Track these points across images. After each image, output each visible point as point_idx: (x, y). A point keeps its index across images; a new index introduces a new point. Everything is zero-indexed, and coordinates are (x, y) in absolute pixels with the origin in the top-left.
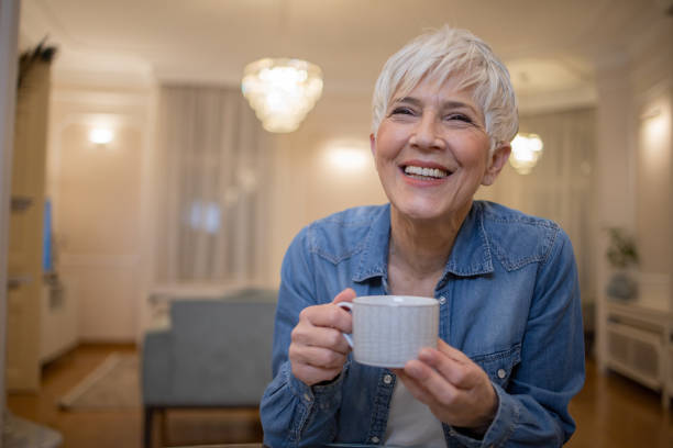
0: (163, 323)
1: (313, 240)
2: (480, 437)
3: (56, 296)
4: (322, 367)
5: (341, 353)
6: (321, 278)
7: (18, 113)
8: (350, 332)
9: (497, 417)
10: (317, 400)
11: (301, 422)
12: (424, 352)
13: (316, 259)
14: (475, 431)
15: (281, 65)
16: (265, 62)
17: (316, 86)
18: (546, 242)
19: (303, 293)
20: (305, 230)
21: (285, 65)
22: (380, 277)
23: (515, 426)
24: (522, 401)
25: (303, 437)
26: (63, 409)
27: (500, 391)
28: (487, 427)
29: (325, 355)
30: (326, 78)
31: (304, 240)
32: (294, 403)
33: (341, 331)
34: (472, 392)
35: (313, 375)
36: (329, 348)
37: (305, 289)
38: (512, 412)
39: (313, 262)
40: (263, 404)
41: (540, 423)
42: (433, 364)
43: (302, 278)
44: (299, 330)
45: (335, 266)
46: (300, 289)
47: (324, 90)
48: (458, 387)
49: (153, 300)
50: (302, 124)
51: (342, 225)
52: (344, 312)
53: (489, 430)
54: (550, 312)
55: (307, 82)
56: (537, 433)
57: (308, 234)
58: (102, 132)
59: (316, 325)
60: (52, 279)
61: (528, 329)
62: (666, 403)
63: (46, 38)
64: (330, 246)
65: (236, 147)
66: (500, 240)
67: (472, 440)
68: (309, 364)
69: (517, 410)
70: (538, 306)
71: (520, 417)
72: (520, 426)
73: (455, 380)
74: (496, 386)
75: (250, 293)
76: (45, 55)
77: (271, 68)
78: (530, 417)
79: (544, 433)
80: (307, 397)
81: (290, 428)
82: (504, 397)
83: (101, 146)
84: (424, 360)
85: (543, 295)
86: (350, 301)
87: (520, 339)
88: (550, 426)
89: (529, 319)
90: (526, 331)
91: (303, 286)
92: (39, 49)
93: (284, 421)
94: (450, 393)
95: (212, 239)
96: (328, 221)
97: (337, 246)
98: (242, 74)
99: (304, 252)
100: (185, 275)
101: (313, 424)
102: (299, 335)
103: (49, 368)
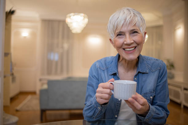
0: (45, 87)
1: (98, 65)
2: (145, 117)
3: (14, 79)
4: (106, 99)
5: (110, 95)
6: (100, 74)
7: (6, 29)
8: (113, 90)
9: (149, 112)
10: (102, 109)
11: (96, 114)
12: (133, 96)
13: (99, 69)
14: (144, 115)
15: (76, 15)
16: (72, 14)
17: (86, 20)
18: (161, 65)
19: (95, 78)
20: (96, 62)
21: (78, 15)
22: (116, 73)
23: (154, 114)
24: (155, 107)
25: (96, 118)
26: (17, 111)
27: (150, 105)
28: (147, 114)
29: (107, 96)
30: (89, 18)
31: (95, 65)
32: (95, 109)
33: (111, 89)
34: (145, 106)
35: (103, 101)
36: (108, 94)
37: (95, 77)
38: (153, 110)
39: (98, 70)
40: (85, 109)
41: (160, 113)
42: (136, 99)
43: (95, 74)
44: (98, 89)
45: (104, 71)
46: (94, 77)
47: (89, 22)
48: (141, 105)
49: (40, 80)
50: (83, 31)
51: (105, 61)
52: (111, 84)
53: (147, 115)
54: (162, 82)
55: (84, 19)
56: (159, 116)
57: (96, 63)
58: (25, 33)
59: (103, 88)
60: (12, 74)
61: (157, 86)
62: (182, 106)
63: (12, 8)
64: (102, 66)
65: (63, 37)
66: (149, 64)
67: (143, 118)
68: (102, 98)
69: (154, 110)
70: (159, 80)
71: (155, 112)
72: (155, 114)
73: (141, 103)
74: (149, 104)
75: (69, 78)
76: (12, 12)
77: (74, 16)
78: (157, 111)
79: (161, 116)
80: (99, 108)
81: (93, 116)
82: (151, 107)
83: (25, 37)
84: (133, 98)
85: (160, 78)
86: (113, 82)
87: (155, 89)
88: (163, 114)
89: (157, 84)
90: (156, 87)
91: (95, 76)
92: (10, 11)
93: (91, 114)
94: (140, 107)
95: (57, 63)
96: (101, 60)
97: (104, 66)
98: (66, 17)
99: (95, 67)
100: (49, 73)
101: (99, 115)
102: (99, 91)
103: (12, 99)
